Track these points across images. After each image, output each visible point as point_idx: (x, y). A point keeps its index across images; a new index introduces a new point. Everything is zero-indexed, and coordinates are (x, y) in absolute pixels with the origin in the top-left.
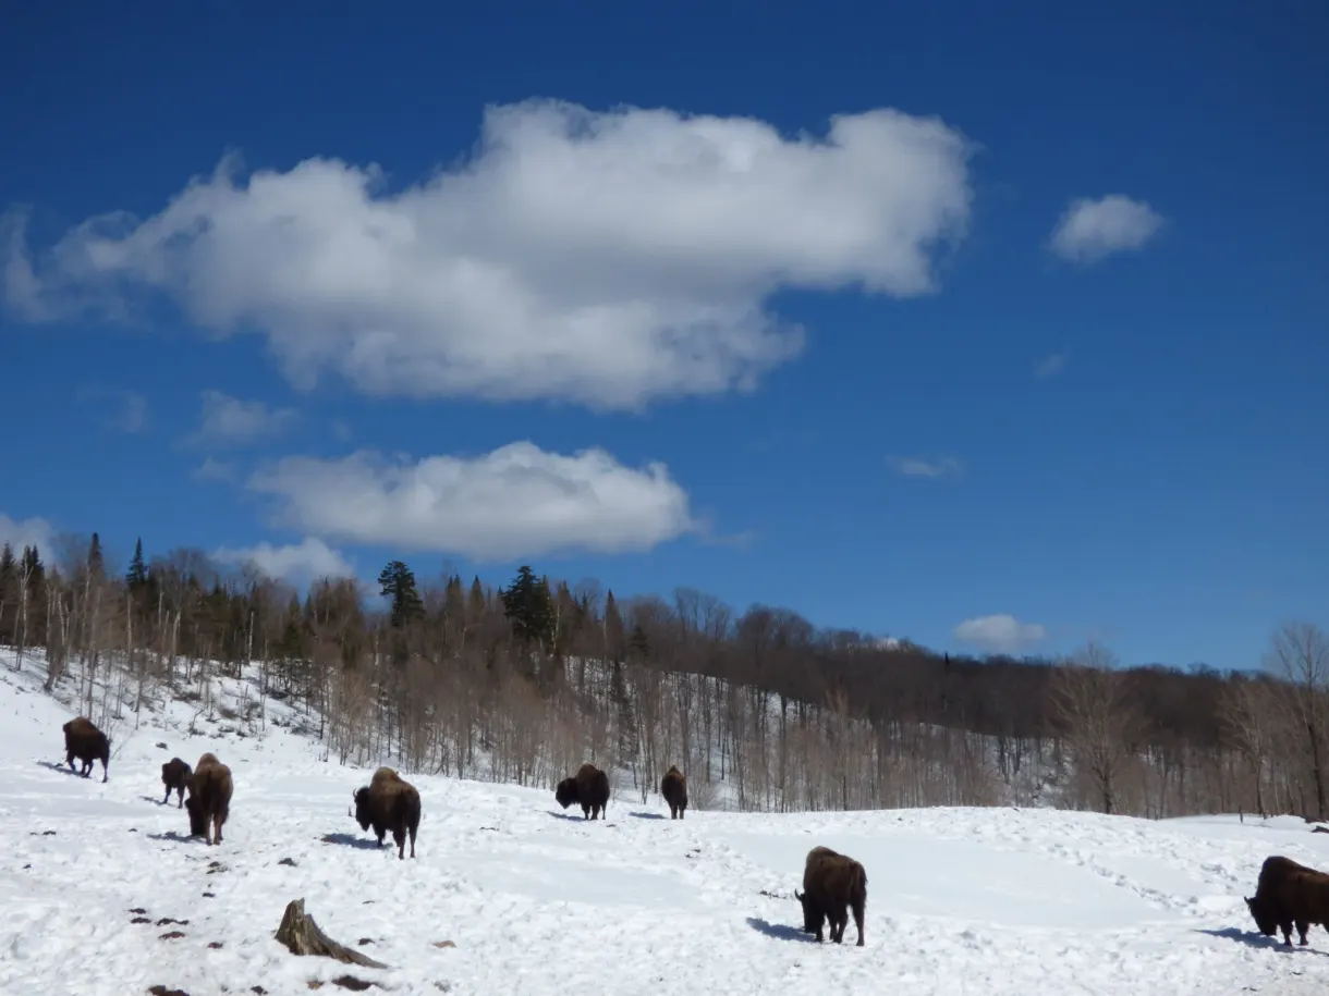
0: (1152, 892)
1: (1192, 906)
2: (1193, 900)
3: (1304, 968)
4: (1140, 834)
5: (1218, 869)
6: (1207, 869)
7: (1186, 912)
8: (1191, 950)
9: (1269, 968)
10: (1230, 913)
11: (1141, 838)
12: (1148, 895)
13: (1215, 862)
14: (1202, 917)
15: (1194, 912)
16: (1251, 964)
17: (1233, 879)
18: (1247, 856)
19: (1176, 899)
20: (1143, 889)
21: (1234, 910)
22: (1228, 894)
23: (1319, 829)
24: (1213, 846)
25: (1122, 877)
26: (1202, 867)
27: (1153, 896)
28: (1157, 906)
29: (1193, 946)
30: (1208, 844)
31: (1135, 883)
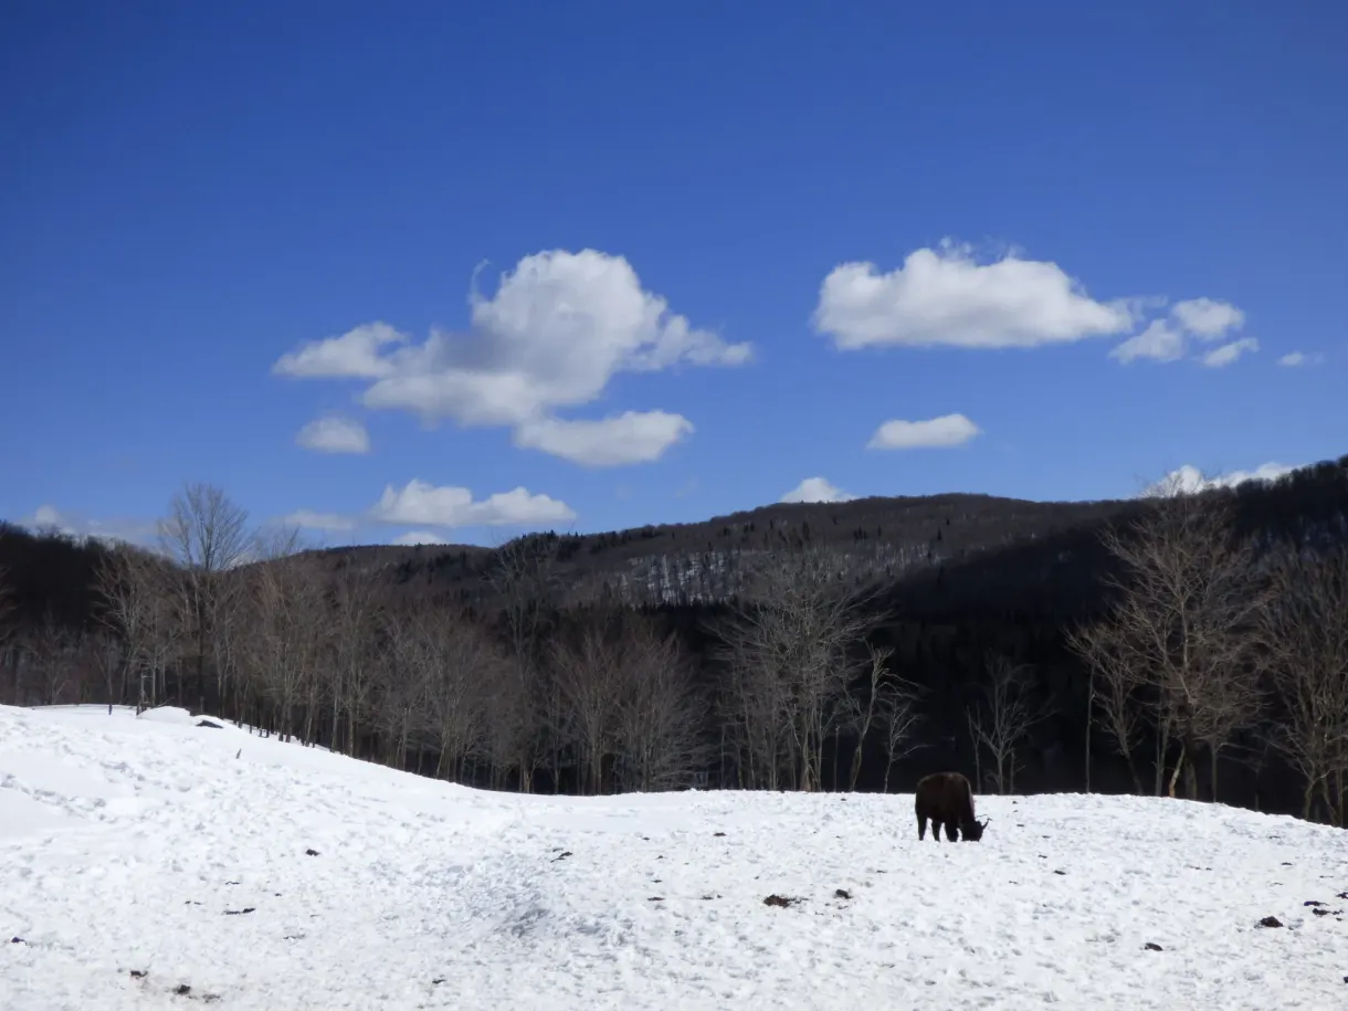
0: (48, 794)
1: (100, 810)
2: (100, 803)
3: (241, 876)
4: (22, 724)
5: (123, 767)
6: (107, 767)
7: (92, 816)
8: (113, 861)
9: (202, 878)
10: (143, 818)
11: (23, 729)
12: (43, 798)
13: (118, 759)
14: (112, 822)
15: (102, 818)
16: (181, 874)
17: (141, 778)
18: (149, 752)
19: (80, 802)
20: (36, 792)
21: (147, 814)
22: (137, 795)
23: (205, 723)
24: (109, 741)
25: (9, 777)
26: (102, 764)
27: (49, 799)
28: (58, 810)
29: (113, 857)
30: (104, 737)
31: (26, 785)
